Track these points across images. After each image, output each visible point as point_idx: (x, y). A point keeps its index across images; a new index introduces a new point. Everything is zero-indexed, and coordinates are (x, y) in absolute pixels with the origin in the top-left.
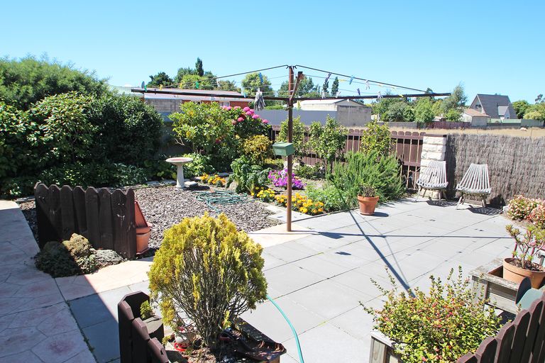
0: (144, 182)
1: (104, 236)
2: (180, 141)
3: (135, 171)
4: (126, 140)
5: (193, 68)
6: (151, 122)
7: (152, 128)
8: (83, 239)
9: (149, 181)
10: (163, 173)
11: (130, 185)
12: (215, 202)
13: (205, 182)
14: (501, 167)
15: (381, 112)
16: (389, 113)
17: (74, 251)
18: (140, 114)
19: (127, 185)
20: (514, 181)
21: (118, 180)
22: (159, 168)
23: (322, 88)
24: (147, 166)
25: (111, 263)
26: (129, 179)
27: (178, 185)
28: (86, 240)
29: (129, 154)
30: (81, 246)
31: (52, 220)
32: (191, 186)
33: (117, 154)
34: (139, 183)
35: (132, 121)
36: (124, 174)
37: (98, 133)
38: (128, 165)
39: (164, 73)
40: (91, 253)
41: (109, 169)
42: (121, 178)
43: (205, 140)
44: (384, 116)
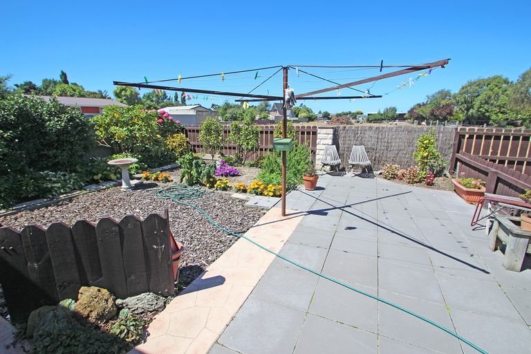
0: (81, 188)
1: (133, 277)
2: (103, 143)
3: (67, 177)
4: (50, 145)
5: (58, 79)
6: (78, 125)
7: (80, 131)
8: (99, 291)
9: (86, 185)
10: (100, 175)
11: (66, 193)
12: (181, 198)
13: (147, 179)
14: (370, 147)
15: (223, 115)
16: (228, 115)
17: (94, 314)
18: (64, 117)
19: (63, 194)
20: (378, 155)
21: (50, 190)
22: (94, 171)
23: (174, 99)
24: (79, 170)
25: (157, 311)
26: (63, 187)
27: (124, 186)
28: (104, 291)
29: (57, 160)
30: (103, 303)
31: (33, 277)
32: (136, 185)
33: (39, 161)
34: (75, 189)
35: (54, 124)
36: (55, 182)
37: (12, 139)
38: (56, 172)
39: (31, 82)
40: (119, 308)
41: (36, 180)
42: (52, 188)
43: (137, 141)
44: (224, 117)
